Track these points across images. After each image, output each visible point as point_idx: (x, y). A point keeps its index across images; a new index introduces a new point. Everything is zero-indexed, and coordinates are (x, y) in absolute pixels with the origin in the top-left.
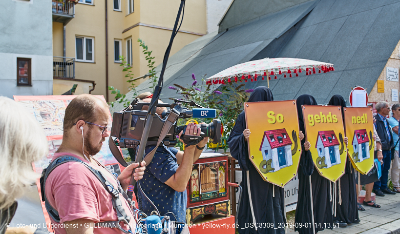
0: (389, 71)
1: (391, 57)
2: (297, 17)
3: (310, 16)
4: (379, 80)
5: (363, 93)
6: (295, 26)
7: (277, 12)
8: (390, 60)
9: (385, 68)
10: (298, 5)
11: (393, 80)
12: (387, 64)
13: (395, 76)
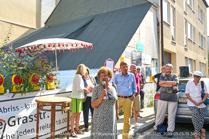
0: (127, 53)
1: (128, 45)
2: (85, 22)
3: (92, 22)
4: (121, 56)
5: (112, 63)
6: (83, 26)
7: (76, 19)
8: (127, 47)
9: (125, 51)
10: (87, 16)
11: (129, 57)
12: (126, 49)
13: (130, 55)
